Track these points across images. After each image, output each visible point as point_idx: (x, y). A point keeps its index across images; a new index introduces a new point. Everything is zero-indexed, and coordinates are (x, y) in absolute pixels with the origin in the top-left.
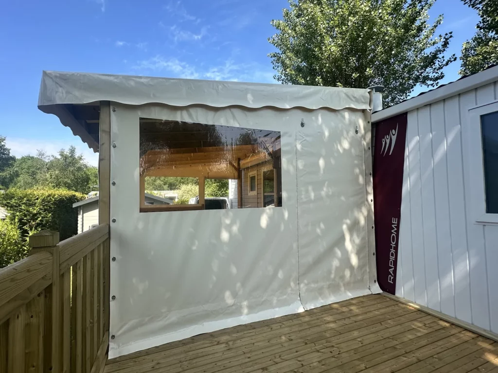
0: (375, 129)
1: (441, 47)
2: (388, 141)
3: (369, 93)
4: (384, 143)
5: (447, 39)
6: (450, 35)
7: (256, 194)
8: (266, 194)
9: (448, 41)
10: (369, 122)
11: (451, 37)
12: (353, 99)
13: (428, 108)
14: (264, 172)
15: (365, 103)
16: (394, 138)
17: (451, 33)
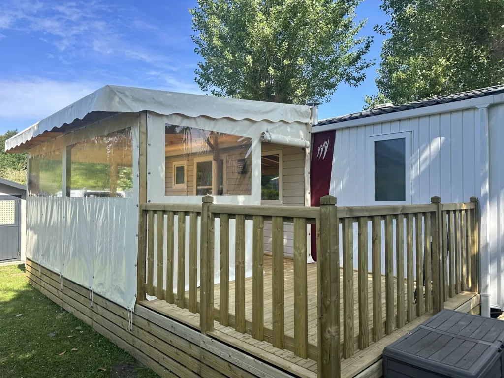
0: (313, 138)
1: (364, 48)
2: (322, 149)
3: (311, 109)
4: (319, 150)
5: (369, 42)
6: (372, 39)
7: (185, 187)
8: (199, 187)
9: (370, 44)
10: (309, 133)
11: (372, 41)
12: (300, 114)
13: (348, 130)
14: (198, 163)
15: (307, 117)
16: (326, 148)
17: (372, 37)
